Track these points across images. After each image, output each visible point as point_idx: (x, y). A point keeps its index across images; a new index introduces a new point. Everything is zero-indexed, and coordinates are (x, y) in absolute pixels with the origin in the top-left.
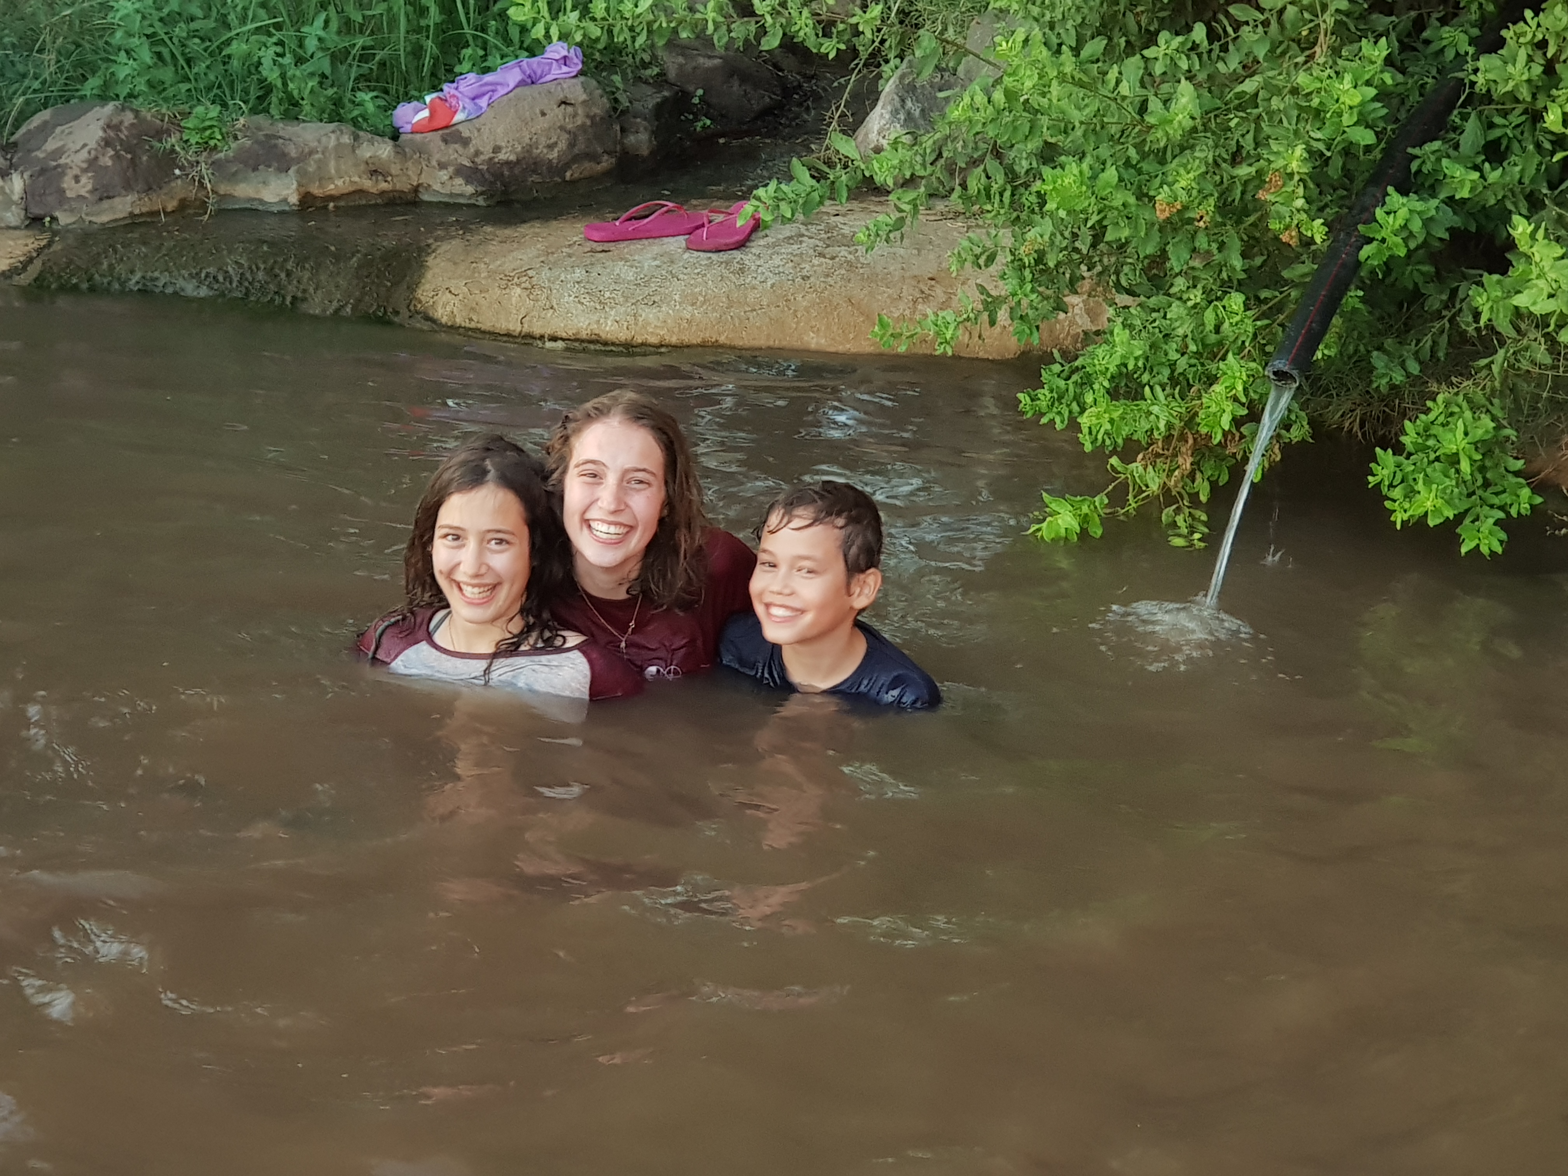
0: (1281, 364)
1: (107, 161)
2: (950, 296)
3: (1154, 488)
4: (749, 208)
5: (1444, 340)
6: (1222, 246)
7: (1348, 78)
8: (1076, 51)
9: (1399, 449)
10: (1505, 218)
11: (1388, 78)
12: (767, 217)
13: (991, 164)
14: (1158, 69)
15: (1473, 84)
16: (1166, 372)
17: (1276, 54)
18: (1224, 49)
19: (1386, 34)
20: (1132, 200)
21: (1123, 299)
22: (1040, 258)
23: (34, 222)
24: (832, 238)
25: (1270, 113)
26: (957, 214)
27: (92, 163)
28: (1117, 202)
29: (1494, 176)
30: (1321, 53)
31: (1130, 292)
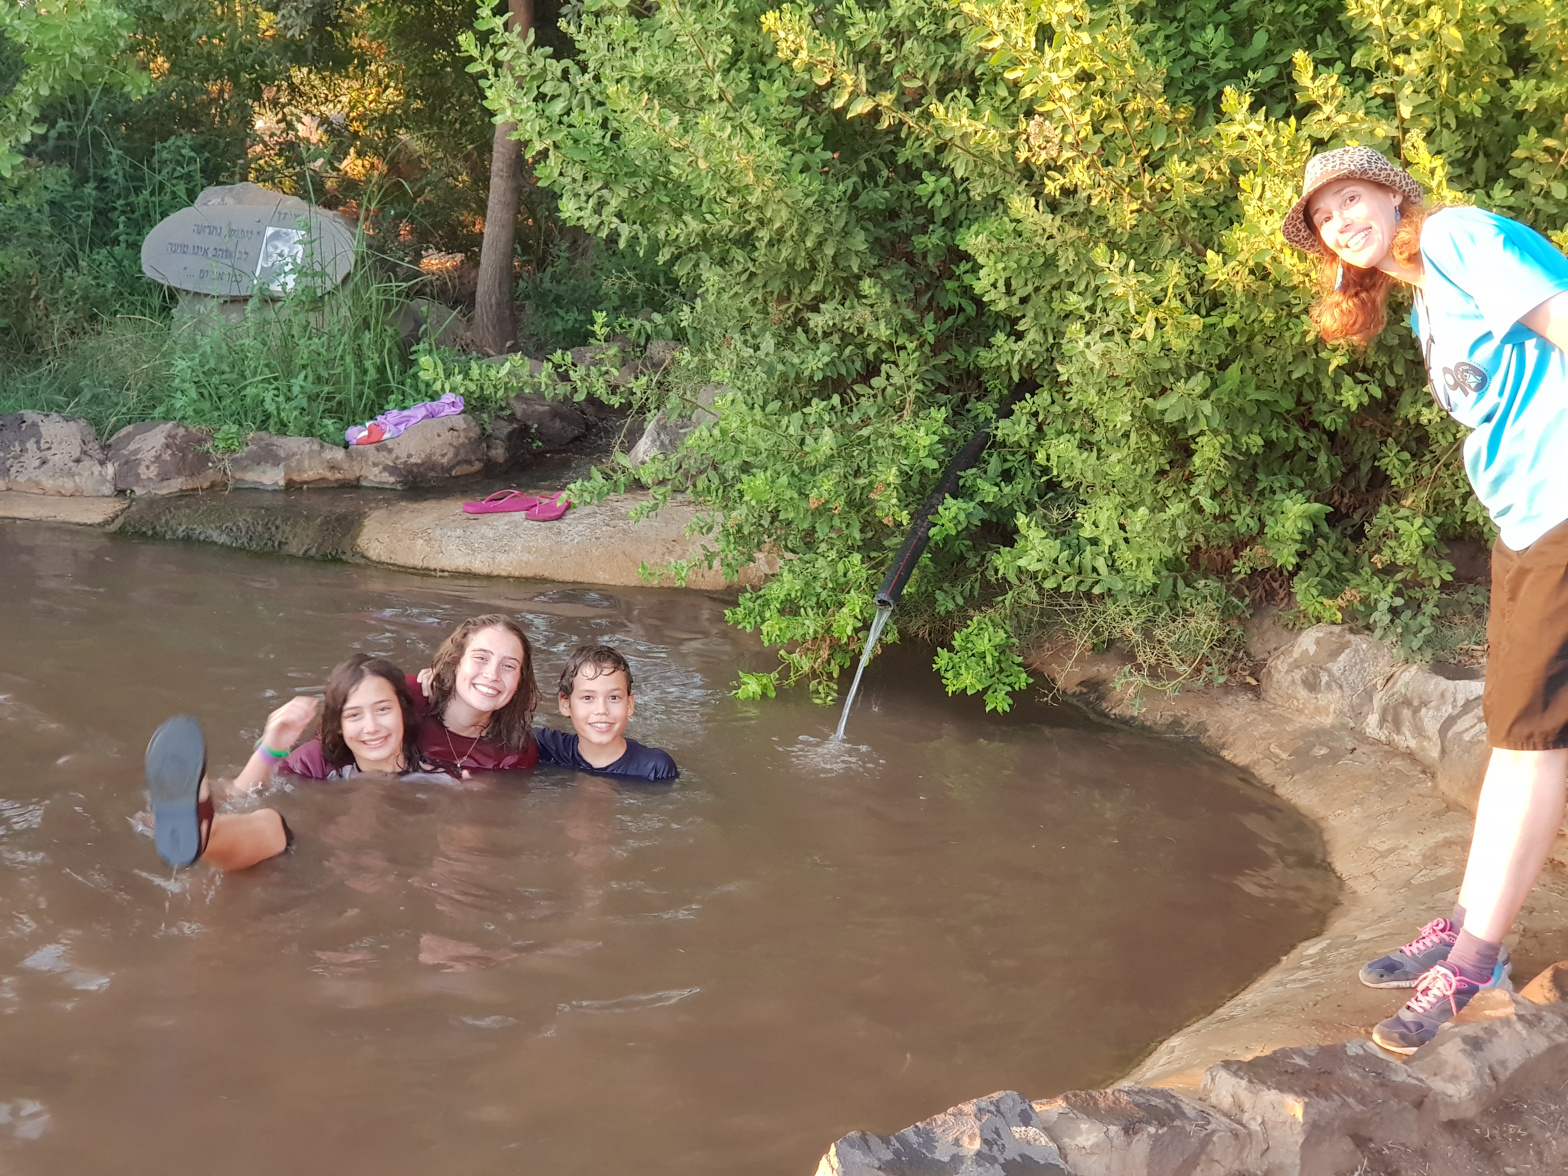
0: (883, 596)
1: (167, 457)
2: (684, 551)
3: (806, 669)
4: (564, 495)
5: (977, 585)
6: (848, 526)
7: (922, 429)
8: (763, 408)
9: (951, 649)
10: (1013, 514)
11: (946, 431)
12: (575, 501)
13: (711, 473)
14: (811, 420)
15: (995, 436)
16: (814, 600)
17: (881, 414)
18: (851, 410)
19: (945, 405)
20: (796, 496)
21: (789, 555)
22: (739, 531)
23: (120, 493)
24: (615, 515)
25: (877, 448)
26: (690, 503)
27: (158, 458)
28: (787, 497)
29: (1007, 490)
30: (907, 414)
31: (793, 551)
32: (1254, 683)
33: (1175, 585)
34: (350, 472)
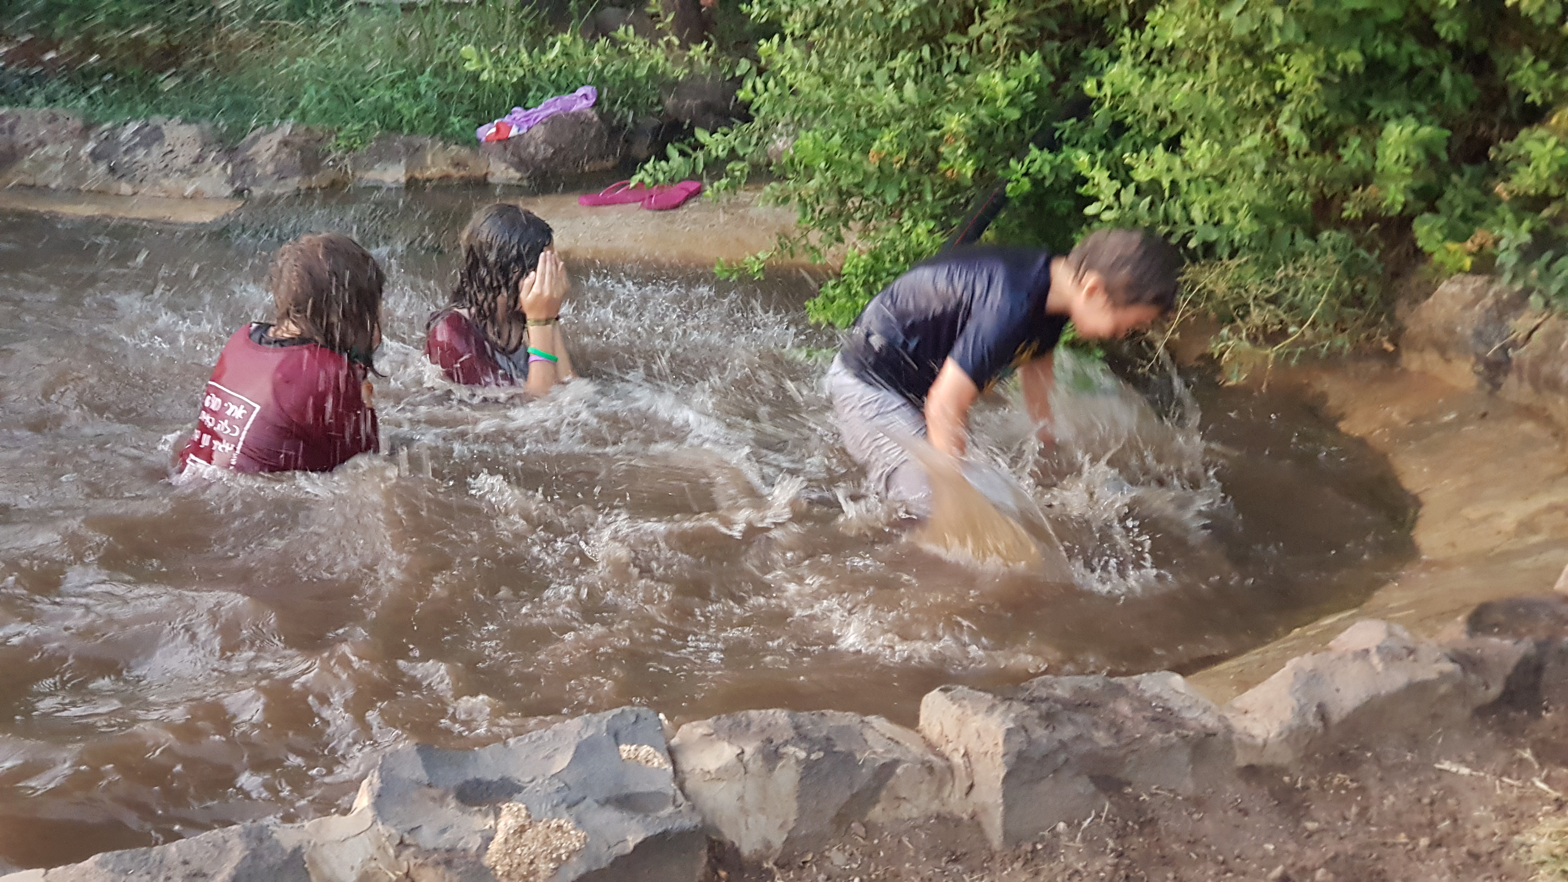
1: (284, 155)
14: (896, 75)
23: (237, 193)
27: (273, 158)
30: (999, 62)
32: (1391, 348)
33: (1293, 236)
34: (476, 168)
